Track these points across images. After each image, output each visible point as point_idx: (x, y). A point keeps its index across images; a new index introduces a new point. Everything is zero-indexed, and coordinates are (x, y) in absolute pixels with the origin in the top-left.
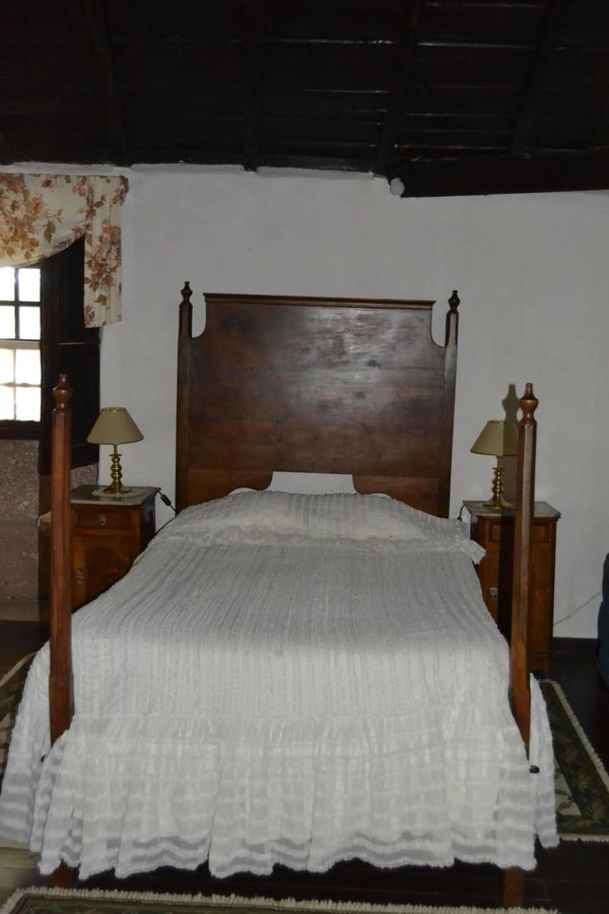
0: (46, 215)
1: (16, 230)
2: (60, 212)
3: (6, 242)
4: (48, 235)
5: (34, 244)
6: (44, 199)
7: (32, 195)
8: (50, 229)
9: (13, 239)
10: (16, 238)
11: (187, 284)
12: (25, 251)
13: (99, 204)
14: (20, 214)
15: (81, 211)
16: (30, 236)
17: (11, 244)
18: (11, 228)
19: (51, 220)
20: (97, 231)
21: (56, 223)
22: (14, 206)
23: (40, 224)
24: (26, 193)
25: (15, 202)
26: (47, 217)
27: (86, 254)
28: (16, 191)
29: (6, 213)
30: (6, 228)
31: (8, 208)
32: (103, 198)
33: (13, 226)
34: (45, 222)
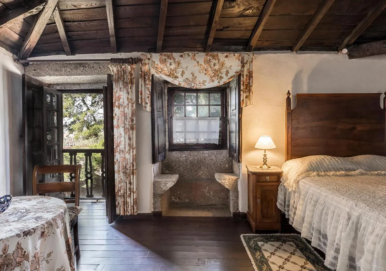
0: (226, 68)
1: (215, 73)
2: (231, 66)
3: (211, 77)
4: (227, 75)
5: (221, 78)
6: (225, 62)
7: (221, 61)
8: (227, 72)
9: (214, 76)
10: (215, 76)
12: (218, 80)
13: (246, 63)
14: (216, 67)
15: (238, 66)
16: (220, 75)
17: (213, 78)
18: (213, 72)
20: (245, 73)
21: (230, 70)
22: (214, 65)
23: (224, 71)
24: (219, 60)
25: (215, 63)
28: (215, 59)
29: (212, 67)
30: (212, 72)
31: (212, 65)
32: (247, 61)
33: (214, 72)
34: (226, 70)
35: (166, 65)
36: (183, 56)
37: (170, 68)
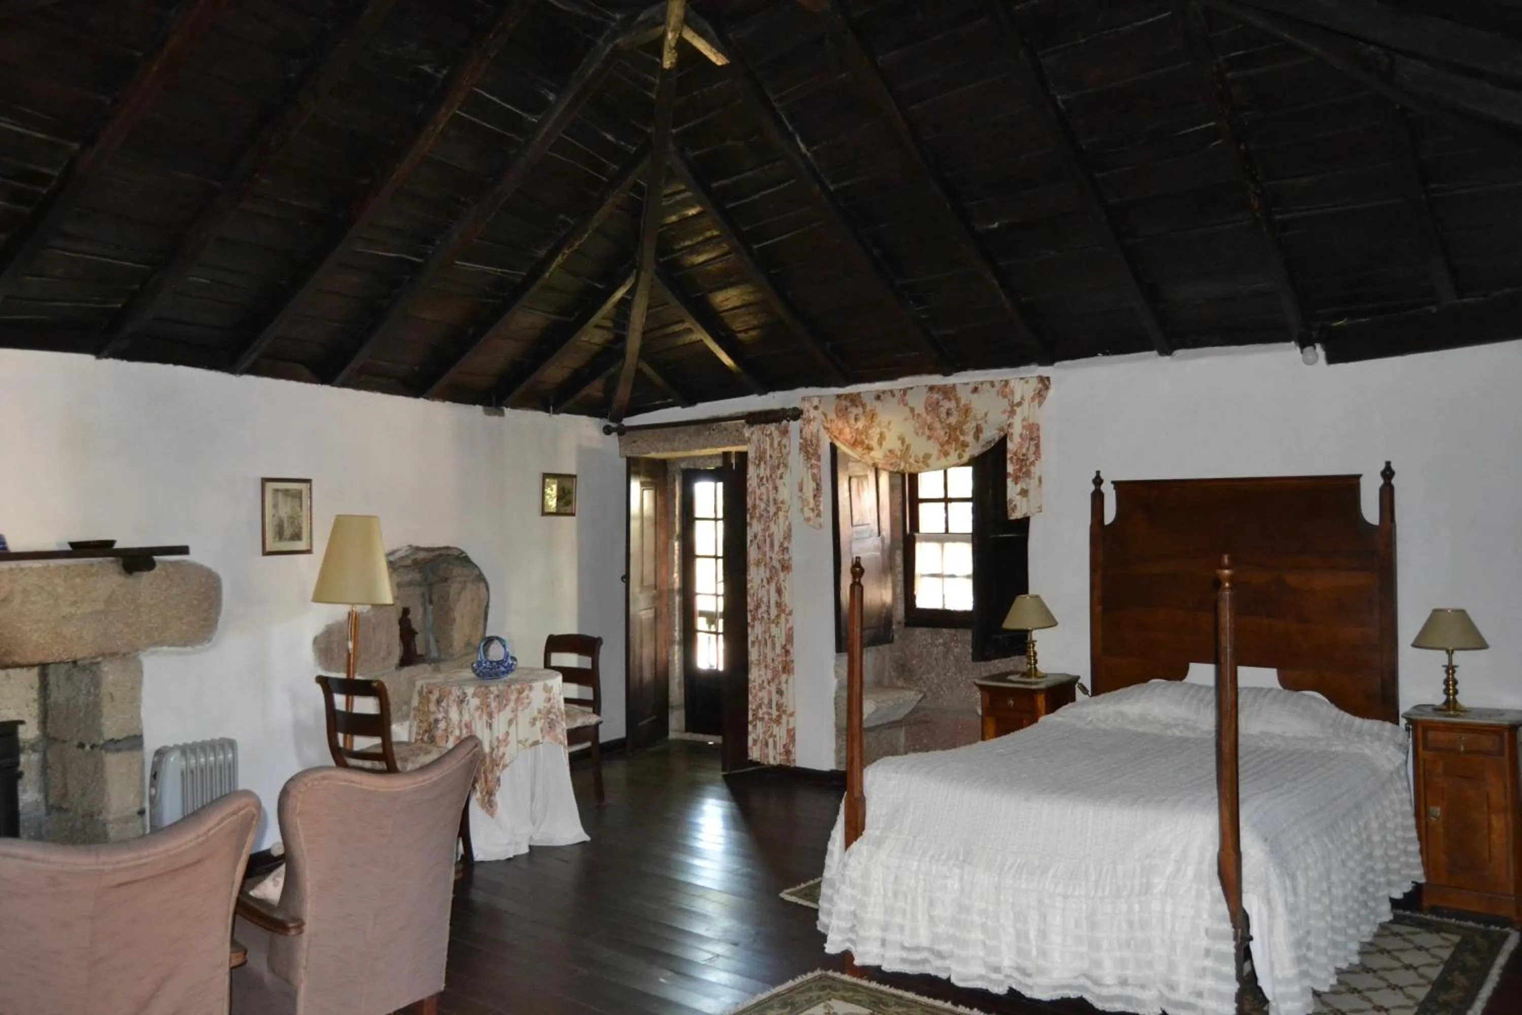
0: (975, 419)
1: (950, 435)
2: (986, 415)
3: (942, 445)
4: (977, 437)
5: (965, 445)
6: (973, 405)
7: (963, 402)
8: (978, 430)
9: (948, 442)
10: (950, 441)
11: (1098, 472)
12: (958, 452)
13: (1019, 404)
14: (953, 420)
15: (1004, 412)
16: (962, 438)
17: (946, 447)
18: (946, 433)
19: (979, 422)
20: (1017, 430)
21: (984, 426)
22: (948, 414)
23: (970, 427)
24: (958, 401)
25: (949, 409)
26: (976, 420)
27: (1008, 451)
28: (950, 400)
29: (943, 420)
30: (942, 433)
31: (943, 415)
32: (1022, 398)
33: (948, 431)
34: (974, 424)
35: (848, 422)
36: (882, 398)
37: (856, 427)
